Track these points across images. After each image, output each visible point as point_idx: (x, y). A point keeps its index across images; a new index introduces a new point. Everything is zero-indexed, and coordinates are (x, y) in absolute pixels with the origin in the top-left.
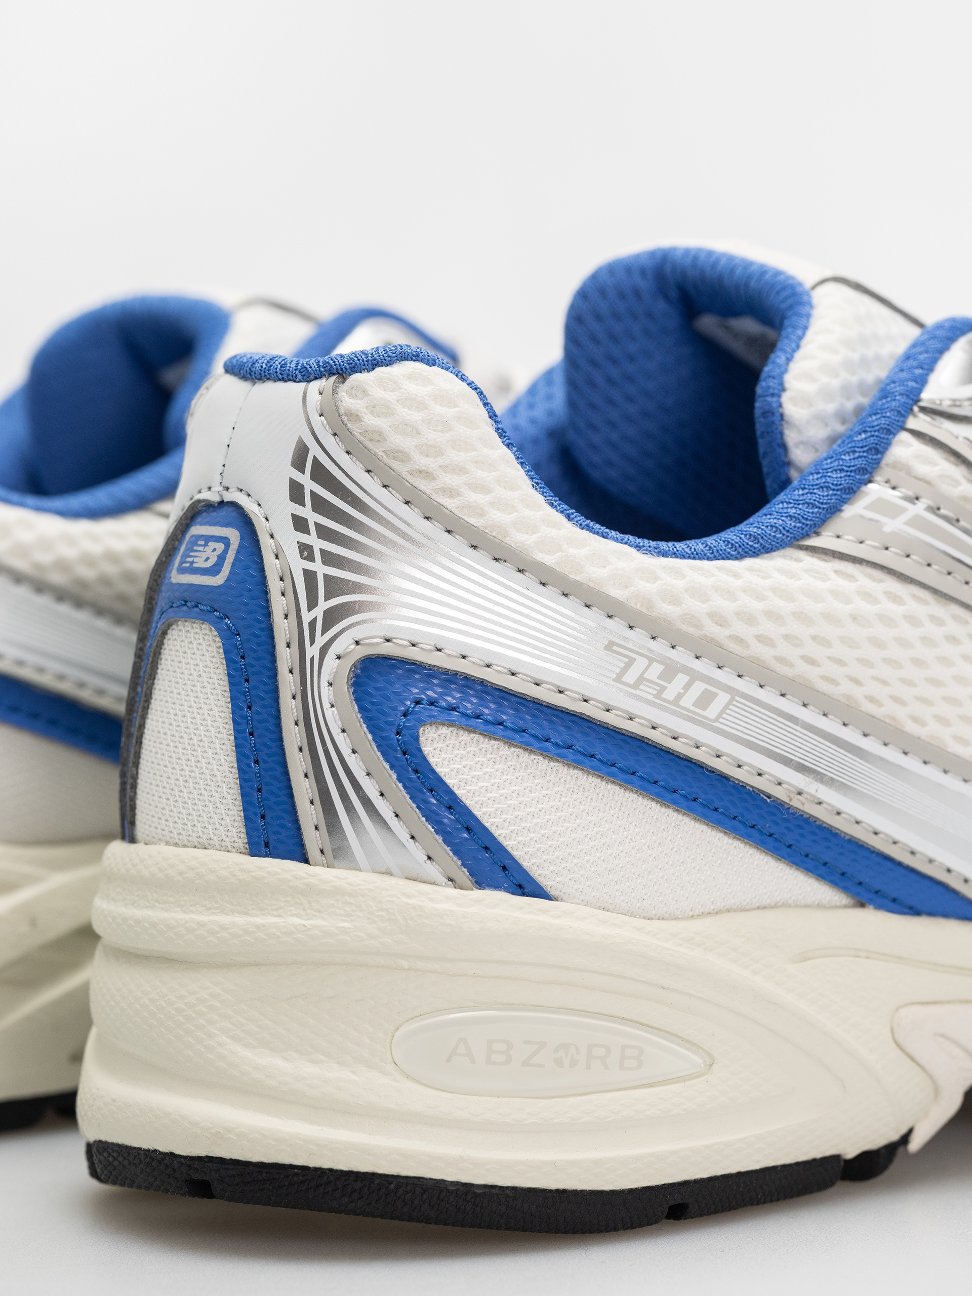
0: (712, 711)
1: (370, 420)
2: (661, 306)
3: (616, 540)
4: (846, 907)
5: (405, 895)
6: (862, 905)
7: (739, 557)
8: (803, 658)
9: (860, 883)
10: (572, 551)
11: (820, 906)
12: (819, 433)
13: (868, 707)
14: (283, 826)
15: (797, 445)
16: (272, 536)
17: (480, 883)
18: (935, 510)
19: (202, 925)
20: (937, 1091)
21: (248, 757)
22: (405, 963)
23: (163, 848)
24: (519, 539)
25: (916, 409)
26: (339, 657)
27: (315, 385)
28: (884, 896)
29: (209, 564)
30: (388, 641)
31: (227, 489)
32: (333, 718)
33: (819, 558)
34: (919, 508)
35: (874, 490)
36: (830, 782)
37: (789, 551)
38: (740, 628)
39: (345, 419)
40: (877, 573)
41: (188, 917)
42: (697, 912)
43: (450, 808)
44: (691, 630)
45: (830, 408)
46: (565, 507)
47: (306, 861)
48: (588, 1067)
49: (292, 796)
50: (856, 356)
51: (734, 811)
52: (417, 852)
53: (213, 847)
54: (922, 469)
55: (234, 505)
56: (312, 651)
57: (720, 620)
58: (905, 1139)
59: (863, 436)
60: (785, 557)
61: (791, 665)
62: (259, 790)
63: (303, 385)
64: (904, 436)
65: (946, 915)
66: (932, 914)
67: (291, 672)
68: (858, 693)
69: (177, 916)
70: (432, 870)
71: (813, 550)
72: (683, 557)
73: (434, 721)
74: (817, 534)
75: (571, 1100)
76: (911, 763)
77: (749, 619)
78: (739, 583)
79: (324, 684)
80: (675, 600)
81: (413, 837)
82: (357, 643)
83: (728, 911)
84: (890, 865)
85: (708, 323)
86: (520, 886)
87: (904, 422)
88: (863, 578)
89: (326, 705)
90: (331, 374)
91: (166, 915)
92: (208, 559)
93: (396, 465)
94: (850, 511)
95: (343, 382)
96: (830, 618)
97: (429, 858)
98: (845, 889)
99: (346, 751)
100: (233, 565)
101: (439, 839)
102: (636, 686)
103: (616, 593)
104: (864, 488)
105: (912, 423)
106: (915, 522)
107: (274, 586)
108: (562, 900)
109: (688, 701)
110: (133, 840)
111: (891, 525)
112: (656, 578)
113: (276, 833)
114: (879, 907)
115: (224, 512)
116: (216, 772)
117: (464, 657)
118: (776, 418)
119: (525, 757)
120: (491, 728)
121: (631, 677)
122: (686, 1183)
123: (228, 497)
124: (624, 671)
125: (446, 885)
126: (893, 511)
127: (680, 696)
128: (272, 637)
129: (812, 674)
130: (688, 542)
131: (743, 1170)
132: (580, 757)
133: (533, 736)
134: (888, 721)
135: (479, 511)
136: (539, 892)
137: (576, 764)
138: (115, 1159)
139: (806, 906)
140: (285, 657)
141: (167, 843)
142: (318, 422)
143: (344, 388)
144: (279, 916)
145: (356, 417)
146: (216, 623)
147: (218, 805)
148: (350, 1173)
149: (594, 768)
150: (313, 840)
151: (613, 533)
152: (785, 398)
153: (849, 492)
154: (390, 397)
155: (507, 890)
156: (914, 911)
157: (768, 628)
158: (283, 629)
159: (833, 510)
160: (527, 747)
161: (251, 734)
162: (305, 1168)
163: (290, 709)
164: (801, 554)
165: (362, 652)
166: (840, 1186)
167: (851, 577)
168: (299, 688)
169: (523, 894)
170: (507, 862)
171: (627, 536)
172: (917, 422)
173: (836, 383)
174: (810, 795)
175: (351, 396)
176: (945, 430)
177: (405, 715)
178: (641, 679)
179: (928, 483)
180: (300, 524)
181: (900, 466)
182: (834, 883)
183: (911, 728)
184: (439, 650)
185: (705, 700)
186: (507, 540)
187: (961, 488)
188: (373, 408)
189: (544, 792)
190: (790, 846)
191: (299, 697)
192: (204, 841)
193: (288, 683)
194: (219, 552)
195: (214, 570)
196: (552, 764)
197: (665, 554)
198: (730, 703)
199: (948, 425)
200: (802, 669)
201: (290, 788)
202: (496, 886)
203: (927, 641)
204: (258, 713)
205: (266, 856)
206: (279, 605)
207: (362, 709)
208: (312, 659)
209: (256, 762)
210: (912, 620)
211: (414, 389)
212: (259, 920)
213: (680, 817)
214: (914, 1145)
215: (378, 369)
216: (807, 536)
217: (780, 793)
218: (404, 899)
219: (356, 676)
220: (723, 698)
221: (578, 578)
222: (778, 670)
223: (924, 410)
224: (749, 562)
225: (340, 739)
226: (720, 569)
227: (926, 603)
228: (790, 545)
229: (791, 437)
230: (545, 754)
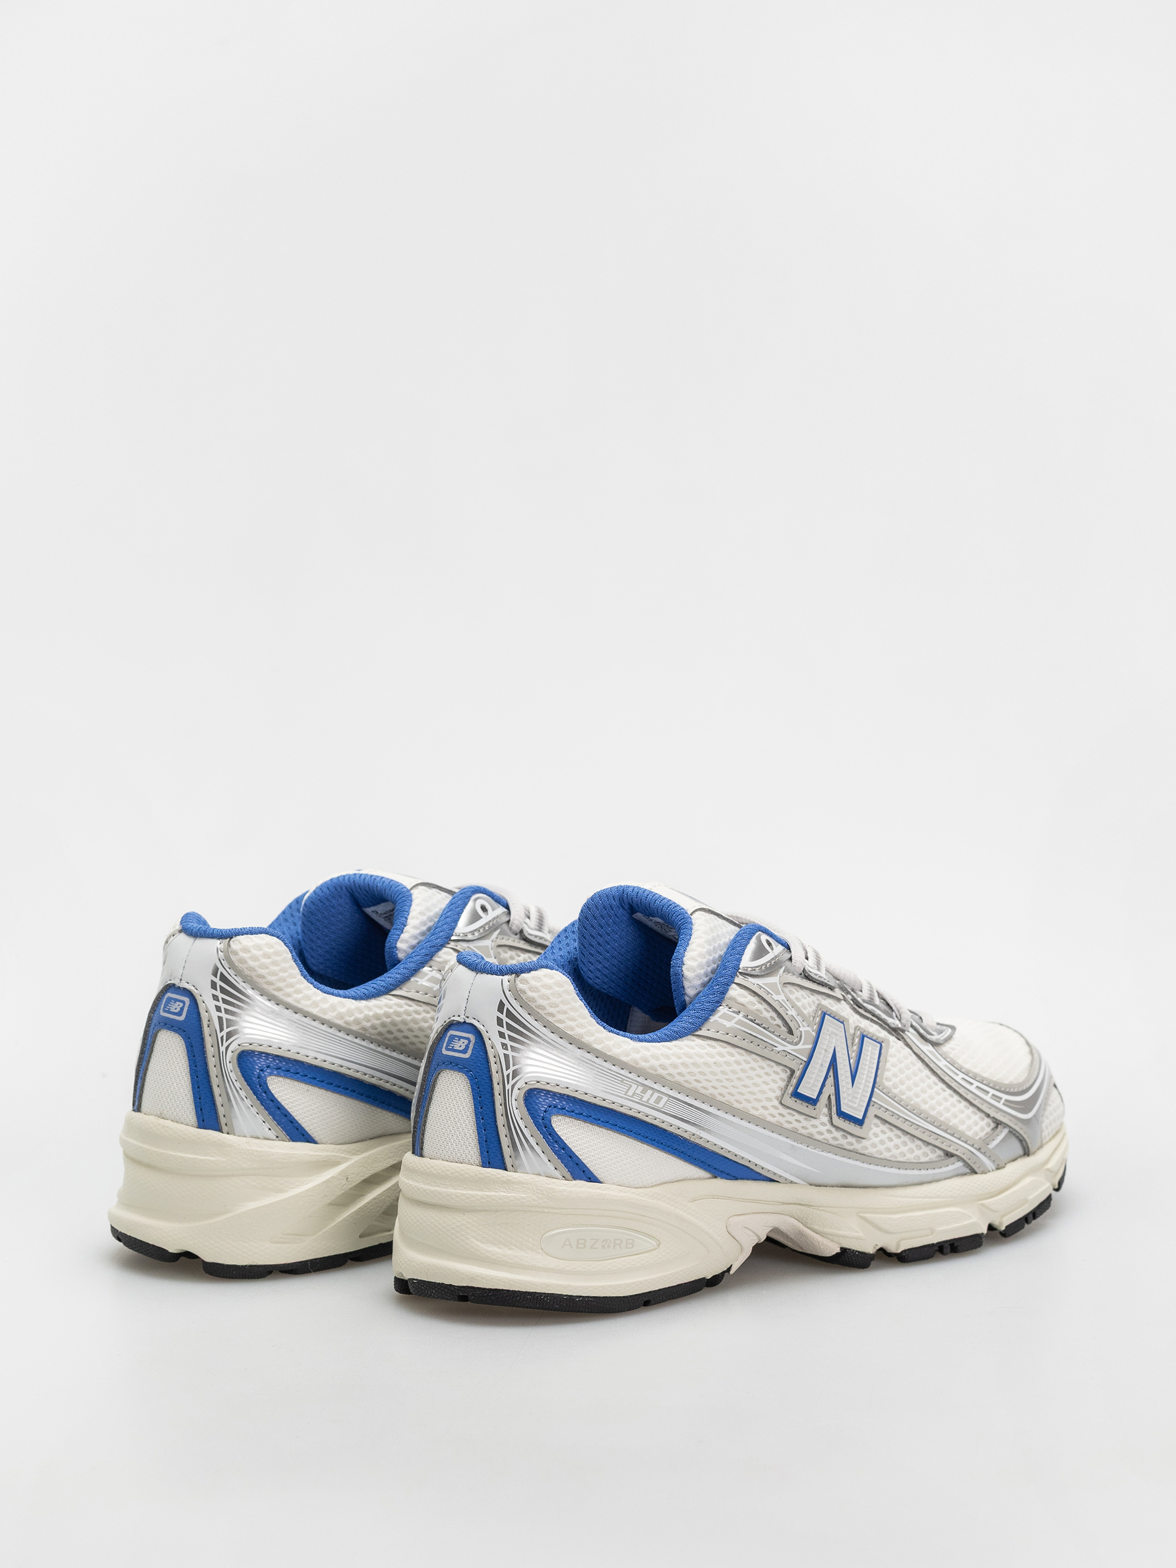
0: (661, 1105)
1: (530, 994)
2: (621, 911)
3: (622, 1036)
4: (709, 1178)
5: (547, 1184)
6: (716, 1177)
7: (670, 1040)
8: (695, 1080)
9: (715, 1169)
10: (607, 1043)
11: (700, 1179)
12: (698, 982)
13: (720, 1098)
14: (496, 1156)
15: (689, 987)
16: (490, 1039)
17: (575, 1178)
18: (746, 1017)
19: (463, 1195)
20: (742, 1249)
21: (481, 1128)
22: (546, 1210)
23: (440, 1161)
24: (587, 1039)
25: (738, 974)
26: (519, 1089)
27: (506, 978)
28: (725, 1173)
29: (461, 1049)
30: (538, 1082)
31: (468, 1017)
32: (517, 1114)
33: (701, 1040)
34: (740, 1017)
35: (722, 1010)
36: (703, 1129)
37: (689, 1037)
38: (671, 1070)
39: (519, 992)
40: (724, 1044)
41: (456, 1191)
42: (654, 1184)
43: (563, 1149)
44: (652, 1072)
45: (702, 972)
46: (603, 1023)
47: (506, 1170)
48: (614, 1248)
49: (500, 1143)
50: (711, 948)
51: (669, 1144)
52: (551, 1167)
53: (465, 1163)
54: (741, 1000)
55: (472, 1025)
56: (508, 1087)
57: (663, 1067)
58: (729, 1270)
59: (718, 987)
60: (688, 1040)
61: (690, 1083)
62: (486, 1141)
63: (501, 977)
64: (734, 985)
65: (748, 1179)
66: (742, 1179)
67: (499, 1095)
68: (715, 1092)
69: (451, 1190)
70: (557, 1173)
71: (699, 1036)
72: (649, 1042)
73: (558, 1114)
74: (700, 1029)
75: (609, 1261)
76: (736, 1120)
77: (675, 1066)
78: (671, 1052)
79: (513, 1100)
80: (646, 1061)
81: (549, 1161)
82: (526, 1083)
83: (665, 1183)
84: (727, 1160)
85: (639, 916)
86: (589, 1178)
87: (734, 980)
88: (719, 1048)
89: (515, 1109)
90: (512, 973)
91: (446, 1190)
92: (460, 1046)
93: (540, 1011)
94: (713, 1019)
95: (518, 977)
96: (706, 1064)
97: (556, 1169)
98: (709, 1171)
99: (523, 1127)
100: (473, 1050)
101: (560, 1161)
102: (632, 1097)
103: (624, 1059)
104: (718, 1009)
105: (737, 980)
106: (739, 1022)
107: (492, 1060)
108: (604, 1183)
109: (652, 1101)
110: (421, 1155)
111: (728, 1024)
112: (639, 1052)
113: (493, 1158)
114: (722, 1178)
115: (465, 1026)
116: (467, 1133)
117: (567, 1088)
118: (680, 976)
119: (591, 1127)
120: (578, 1116)
121: (630, 1093)
122: (650, 1292)
123: (468, 1021)
124: (628, 1091)
125: (562, 1179)
126: (730, 1019)
127: (649, 1099)
128: (491, 1080)
129: (698, 1086)
130: (650, 1034)
131: (670, 1286)
132: (612, 1126)
133: (594, 1118)
134: (727, 1103)
135: (572, 1029)
136: (596, 1180)
137: (610, 1129)
138: (422, 1286)
139: (694, 1179)
140: (497, 1089)
141: (442, 1160)
142: (508, 993)
143: (518, 979)
144: (496, 1192)
145: (524, 992)
146: (466, 1073)
147: (468, 1146)
148: (526, 1292)
149: (617, 1130)
150: (508, 1162)
151: (621, 1032)
152: (684, 968)
153: (713, 1011)
154: (538, 984)
155: (585, 1180)
156: (736, 1179)
157: (682, 1070)
158: (496, 1078)
159: (706, 1019)
160: (591, 1123)
161: (482, 1119)
162: (508, 1291)
163: (499, 1110)
164: (694, 1038)
165: (528, 1087)
166: (705, 1289)
167: (714, 1047)
168: (503, 1102)
169: (591, 1182)
170: (585, 1169)
171: (627, 1033)
172: (739, 979)
173: (704, 961)
174: (697, 1135)
175: (521, 983)
176: (751, 982)
177: (545, 1112)
178: (634, 1093)
179: (743, 1005)
180: (502, 1035)
181: (734, 999)
182: (705, 1170)
183: (736, 1105)
184: (558, 1085)
185: (658, 1100)
186: (583, 1040)
187: (756, 1006)
188: (531, 989)
189: (598, 1141)
190: (689, 1156)
191: (503, 1105)
192: (461, 1160)
193: (498, 1099)
194: (466, 1044)
195: (464, 1051)
196: (601, 1129)
197: (641, 1041)
198: (667, 1101)
199: (750, 979)
200: (695, 1085)
201: (500, 1140)
202: (581, 1179)
203: (743, 1071)
204: (485, 1110)
205: (489, 1167)
206: (494, 1068)
207: (528, 1110)
208: (508, 1090)
209: (485, 1130)
210: (738, 1063)
211: (547, 981)
212: (488, 1193)
213: (648, 1147)
214: (732, 1272)
215: (532, 972)
216: (697, 1030)
217: (686, 1136)
218: (547, 1186)
219: (526, 1096)
220: (665, 1099)
221: (609, 1054)
222: (685, 1086)
223: (740, 973)
224: (674, 1042)
225: (520, 1122)
226: (663, 1046)
227: (743, 1055)
228: (690, 1034)
229: (686, 984)
230: (598, 1125)
